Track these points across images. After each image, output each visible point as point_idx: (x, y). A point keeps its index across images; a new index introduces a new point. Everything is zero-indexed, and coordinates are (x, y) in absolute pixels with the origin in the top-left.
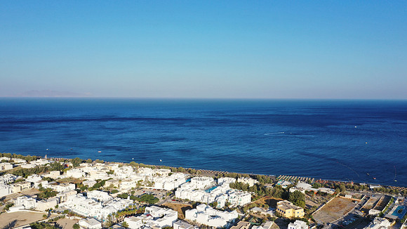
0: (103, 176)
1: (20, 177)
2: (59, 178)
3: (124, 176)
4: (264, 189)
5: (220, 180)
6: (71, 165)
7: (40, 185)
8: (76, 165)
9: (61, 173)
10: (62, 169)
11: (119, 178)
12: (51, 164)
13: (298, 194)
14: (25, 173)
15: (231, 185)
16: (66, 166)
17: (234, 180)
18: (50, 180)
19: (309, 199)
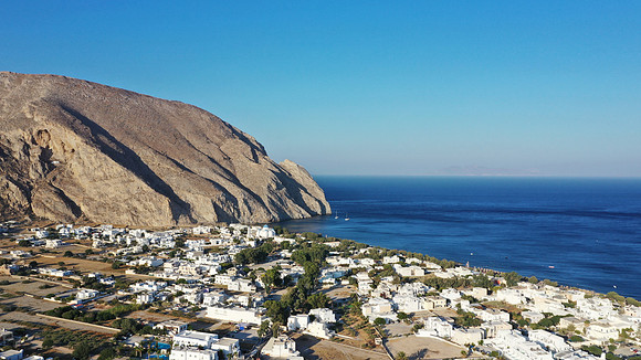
0: (556, 309)
1: (432, 289)
2: (485, 300)
3: (594, 315)
6: (505, 282)
7: (459, 305)
8: (512, 284)
9: (489, 293)
10: (491, 287)
11: (586, 316)
12: (474, 276)
14: (440, 285)
16: (496, 282)
18: (473, 300)
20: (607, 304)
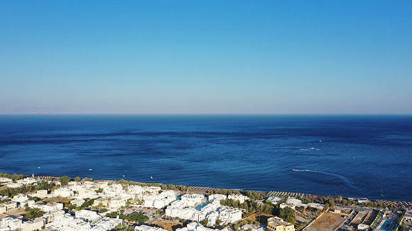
0: (92, 195)
1: (5, 197)
2: (46, 198)
3: (113, 194)
4: (255, 205)
5: (211, 197)
6: (59, 183)
7: (27, 205)
8: (64, 184)
9: (49, 192)
10: (50, 188)
11: (108, 196)
12: (39, 183)
13: (288, 210)
14: (11, 193)
15: (222, 202)
16: (54, 185)
17: (224, 197)
18: (37, 199)
19: (299, 215)
20: (119, 186)
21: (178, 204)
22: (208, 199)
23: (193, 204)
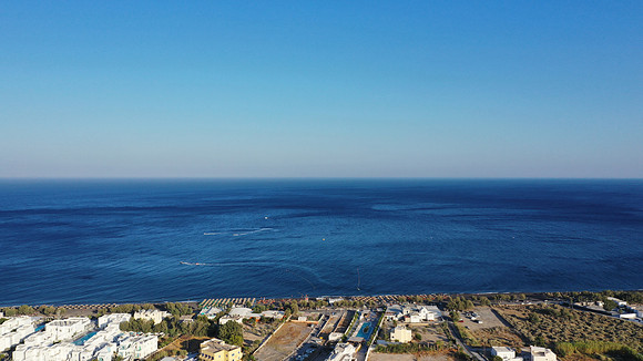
4: (179, 325)
5: (102, 321)
13: (232, 326)
15: (123, 327)
17: (127, 317)
19: (248, 331)
21: (39, 338)
22: (97, 324)
23: (68, 336)
